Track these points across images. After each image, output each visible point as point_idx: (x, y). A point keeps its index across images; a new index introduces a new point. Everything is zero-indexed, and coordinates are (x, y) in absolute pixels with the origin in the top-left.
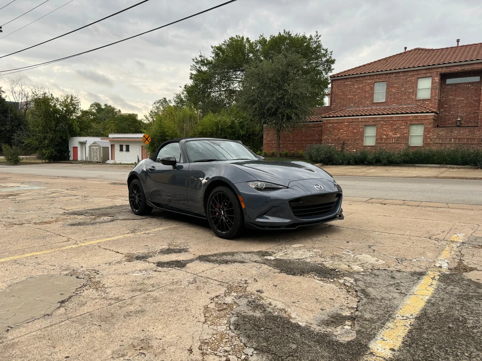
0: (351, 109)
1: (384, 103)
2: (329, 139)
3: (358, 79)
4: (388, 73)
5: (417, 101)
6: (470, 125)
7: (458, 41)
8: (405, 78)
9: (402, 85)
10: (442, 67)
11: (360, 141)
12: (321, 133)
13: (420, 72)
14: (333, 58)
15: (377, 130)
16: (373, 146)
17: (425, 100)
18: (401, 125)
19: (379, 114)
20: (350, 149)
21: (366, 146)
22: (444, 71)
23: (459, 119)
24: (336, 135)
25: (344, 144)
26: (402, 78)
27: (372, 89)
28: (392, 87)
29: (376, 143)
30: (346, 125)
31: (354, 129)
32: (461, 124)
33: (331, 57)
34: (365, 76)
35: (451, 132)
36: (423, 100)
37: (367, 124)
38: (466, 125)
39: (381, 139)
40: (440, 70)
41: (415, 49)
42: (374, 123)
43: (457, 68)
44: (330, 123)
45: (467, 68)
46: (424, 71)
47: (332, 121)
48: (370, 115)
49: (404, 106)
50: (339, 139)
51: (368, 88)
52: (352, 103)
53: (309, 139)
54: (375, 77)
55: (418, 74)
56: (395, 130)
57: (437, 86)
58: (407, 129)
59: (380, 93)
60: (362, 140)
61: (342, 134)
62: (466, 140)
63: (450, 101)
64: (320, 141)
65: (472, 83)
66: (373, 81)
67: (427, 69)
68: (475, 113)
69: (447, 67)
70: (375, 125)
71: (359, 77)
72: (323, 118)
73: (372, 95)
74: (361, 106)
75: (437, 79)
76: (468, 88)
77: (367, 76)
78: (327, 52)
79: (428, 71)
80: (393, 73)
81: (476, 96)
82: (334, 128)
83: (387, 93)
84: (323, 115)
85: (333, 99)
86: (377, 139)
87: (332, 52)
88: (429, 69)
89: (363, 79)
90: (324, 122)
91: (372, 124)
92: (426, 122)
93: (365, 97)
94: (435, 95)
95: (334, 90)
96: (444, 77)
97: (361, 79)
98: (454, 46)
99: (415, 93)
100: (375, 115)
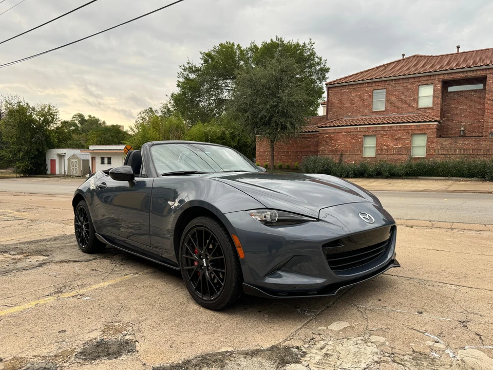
0: (349, 118)
1: (383, 111)
2: (325, 151)
3: (355, 87)
4: (387, 81)
5: (419, 109)
6: (474, 135)
7: (458, 47)
8: (405, 85)
9: (403, 93)
10: (444, 74)
11: (359, 153)
12: (317, 144)
13: (421, 79)
14: (327, 66)
15: (377, 140)
16: (373, 158)
17: (427, 108)
18: (403, 135)
19: (379, 124)
20: (349, 161)
21: (366, 158)
22: (446, 77)
23: (462, 129)
24: (333, 146)
25: (342, 155)
26: (403, 85)
27: (371, 97)
28: (392, 95)
29: (376, 154)
30: (344, 135)
31: (353, 139)
32: (465, 133)
33: (325, 65)
34: (363, 83)
35: (456, 142)
36: (425, 108)
37: (367, 134)
38: (470, 135)
39: (382, 150)
40: (442, 77)
41: (414, 56)
42: (374, 133)
43: (460, 75)
44: (327, 133)
45: (470, 75)
46: (425, 78)
47: (328, 131)
48: (370, 124)
49: (405, 115)
50: (336, 150)
51: (366, 96)
52: (349, 112)
53: (305, 150)
54: (374, 84)
55: (419, 81)
56: (397, 141)
57: (439, 93)
58: (409, 140)
59: (379, 102)
60: (361, 151)
61: (339, 145)
62: (471, 151)
63: (453, 110)
64: (316, 152)
65: (475, 91)
66: (372, 88)
67: (428, 76)
68: (479, 122)
69: (449, 73)
70: (374, 135)
71: (356, 84)
72: (319, 127)
73: (371, 103)
74: (359, 115)
75: (439, 86)
76: (471, 96)
77: (365, 83)
78: (321, 60)
79: (429, 78)
80: (392, 80)
81: (479, 105)
82: (331, 139)
83: (387, 101)
84: (319, 125)
85: (329, 108)
86: (377, 150)
87: (326, 60)
88: (431, 75)
89: (361, 86)
90: (321, 132)
91: (372, 133)
92: (429, 131)
93: (363, 106)
94: (438, 103)
95: (330, 99)
96: (446, 84)
97: (358, 86)
98: (454, 53)
99: (416, 101)
100: (374, 124)
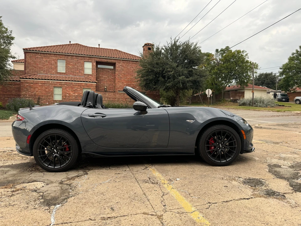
0: (42, 75)
1: (64, 73)
2: (26, 95)
3: (45, 55)
4: (66, 55)
5: (85, 75)
6: (111, 91)
8: (77, 60)
9: (76, 64)
10: (97, 58)
11: (51, 97)
12: (19, 90)
13: (85, 58)
14: (13, 35)
15: (63, 90)
16: (61, 101)
17: (89, 75)
18: (78, 88)
19: (63, 80)
20: (44, 102)
21: (55, 101)
22: (98, 60)
23: (106, 88)
24: (32, 92)
25: (39, 98)
26: (75, 60)
27: (56, 63)
28: (69, 64)
29: (63, 99)
30: (40, 85)
31: (47, 88)
32: (106, 90)
33: (10, 35)
34: (51, 54)
35: (105, 94)
36: (88, 75)
37: (56, 86)
38: (109, 91)
39: (66, 96)
40: (96, 59)
42: (61, 86)
43: (104, 60)
44: (27, 83)
45: (109, 61)
46: (88, 58)
47: (28, 82)
48: (58, 80)
49: (78, 77)
50: (35, 95)
51: (53, 62)
52: (42, 70)
53: (7, 93)
54: (58, 56)
55: (84, 59)
56: (75, 91)
57: (95, 67)
58: (82, 91)
59: (61, 67)
60: (53, 96)
61: (37, 92)
62: (112, 99)
63: (101, 77)
64: (19, 96)
65: (110, 69)
66: (57, 58)
67: (89, 57)
68: (112, 85)
70: (61, 87)
71: (46, 54)
72: (21, 78)
73: (56, 67)
74: (49, 73)
75: (95, 64)
76: (108, 71)
77: (52, 54)
78: (7, 30)
79: (90, 59)
80: (69, 55)
81: (112, 76)
82: (31, 87)
83: (67, 67)
84: (21, 77)
85: (26, 66)
86: (63, 96)
87: (11, 31)
88: (90, 57)
89: (50, 55)
90: (22, 81)
91: (59, 86)
92: (92, 87)
93: (52, 68)
94: (94, 73)
95: (27, 60)
96: (98, 63)
97: (48, 55)
99: (83, 69)
100: (61, 80)
